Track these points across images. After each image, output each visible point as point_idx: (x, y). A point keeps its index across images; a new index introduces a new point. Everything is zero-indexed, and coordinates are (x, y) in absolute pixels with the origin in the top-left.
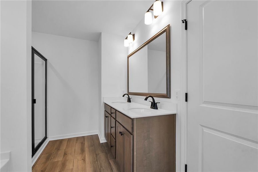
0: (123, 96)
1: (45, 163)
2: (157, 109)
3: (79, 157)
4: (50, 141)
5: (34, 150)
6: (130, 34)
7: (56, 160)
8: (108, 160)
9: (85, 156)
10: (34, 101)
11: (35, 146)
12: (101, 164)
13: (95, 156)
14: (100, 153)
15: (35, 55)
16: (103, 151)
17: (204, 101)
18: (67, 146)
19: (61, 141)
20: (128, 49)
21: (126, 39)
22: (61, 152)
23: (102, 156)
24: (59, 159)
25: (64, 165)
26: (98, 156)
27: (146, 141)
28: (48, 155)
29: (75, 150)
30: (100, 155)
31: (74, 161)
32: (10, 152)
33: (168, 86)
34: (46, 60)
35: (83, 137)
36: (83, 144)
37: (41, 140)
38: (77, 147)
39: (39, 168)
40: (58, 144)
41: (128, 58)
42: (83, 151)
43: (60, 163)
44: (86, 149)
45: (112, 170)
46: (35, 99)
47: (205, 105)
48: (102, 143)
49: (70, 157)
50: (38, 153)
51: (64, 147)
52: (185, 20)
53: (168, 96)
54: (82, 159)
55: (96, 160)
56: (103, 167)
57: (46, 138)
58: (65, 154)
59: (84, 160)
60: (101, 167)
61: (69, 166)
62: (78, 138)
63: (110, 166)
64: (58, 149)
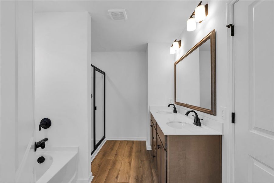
0: (169, 106)
1: (102, 159)
2: (200, 125)
3: (127, 160)
4: (107, 141)
5: (95, 147)
6: (176, 41)
7: (109, 158)
8: (151, 169)
9: (132, 160)
10: (95, 108)
11: (96, 143)
12: (143, 171)
13: (140, 162)
14: (144, 160)
15: (96, 71)
16: (148, 159)
17: (255, 127)
18: (119, 147)
19: (115, 142)
20: (175, 55)
21: (172, 46)
22: (114, 152)
23: (146, 164)
24: (112, 158)
25: (114, 164)
26: (142, 163)
27: (181, 160)
28: (105, 153)
29: (124, 152)
30: (144, 162)
31: (123, 162)
32: (78, 147)
33: (213, 101)
34: (104, 73)
35: (133, 141)
36: (131, 148)
37: (101, 139)
38: (126, 150)
39: (97, 162)
40: (112, 144)
41: (175, 65)
42: (130, 155)
43: (111, 162)
44: (134, 154)
45: (152, 179)
46: (96, 107)
47: (255, 132)
48: (148, 151)
49: (119, 158)
50: (98, 150)
51: (116, 148)
52: (231, 25)
53: (213, 113)
54: (129, 163)
55: (140, 166)
56: (145, 175)
57: (104, 138)
58: (116, 155)
59: (130, 163)
60: (144, 174)
61: (118, 166)
62: (128, 142)
63: (152, 175)
64: (112, 149)
